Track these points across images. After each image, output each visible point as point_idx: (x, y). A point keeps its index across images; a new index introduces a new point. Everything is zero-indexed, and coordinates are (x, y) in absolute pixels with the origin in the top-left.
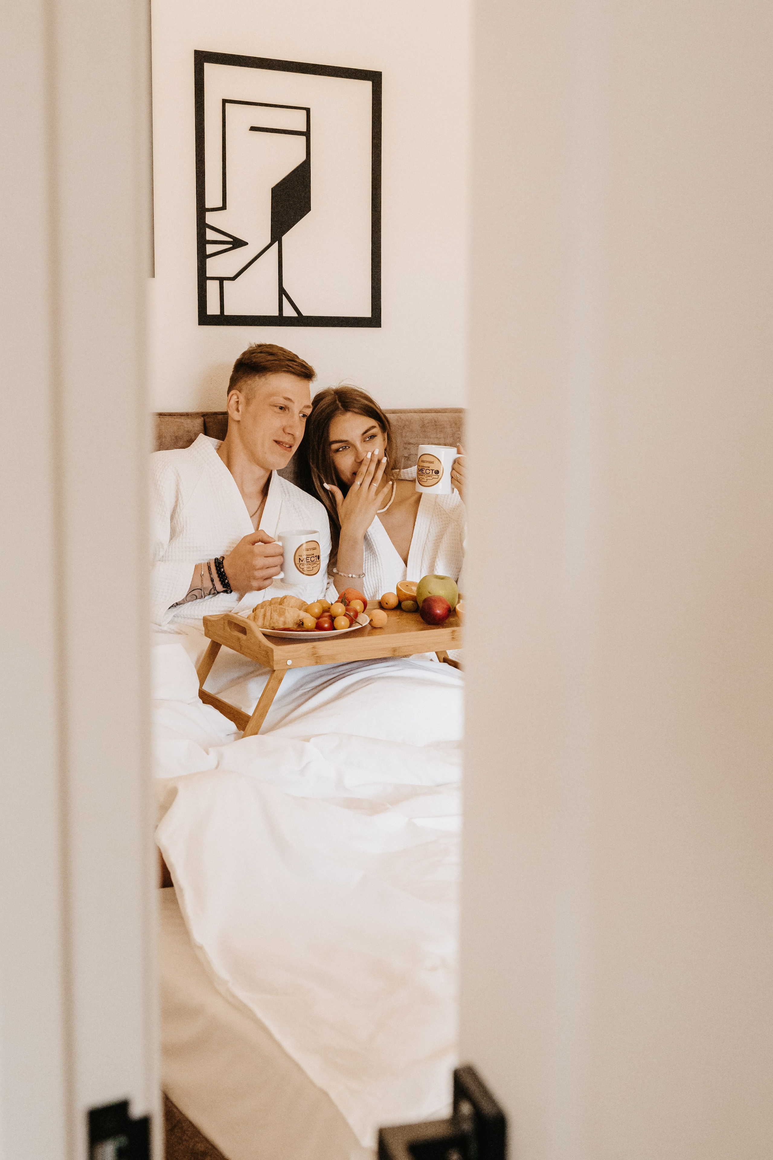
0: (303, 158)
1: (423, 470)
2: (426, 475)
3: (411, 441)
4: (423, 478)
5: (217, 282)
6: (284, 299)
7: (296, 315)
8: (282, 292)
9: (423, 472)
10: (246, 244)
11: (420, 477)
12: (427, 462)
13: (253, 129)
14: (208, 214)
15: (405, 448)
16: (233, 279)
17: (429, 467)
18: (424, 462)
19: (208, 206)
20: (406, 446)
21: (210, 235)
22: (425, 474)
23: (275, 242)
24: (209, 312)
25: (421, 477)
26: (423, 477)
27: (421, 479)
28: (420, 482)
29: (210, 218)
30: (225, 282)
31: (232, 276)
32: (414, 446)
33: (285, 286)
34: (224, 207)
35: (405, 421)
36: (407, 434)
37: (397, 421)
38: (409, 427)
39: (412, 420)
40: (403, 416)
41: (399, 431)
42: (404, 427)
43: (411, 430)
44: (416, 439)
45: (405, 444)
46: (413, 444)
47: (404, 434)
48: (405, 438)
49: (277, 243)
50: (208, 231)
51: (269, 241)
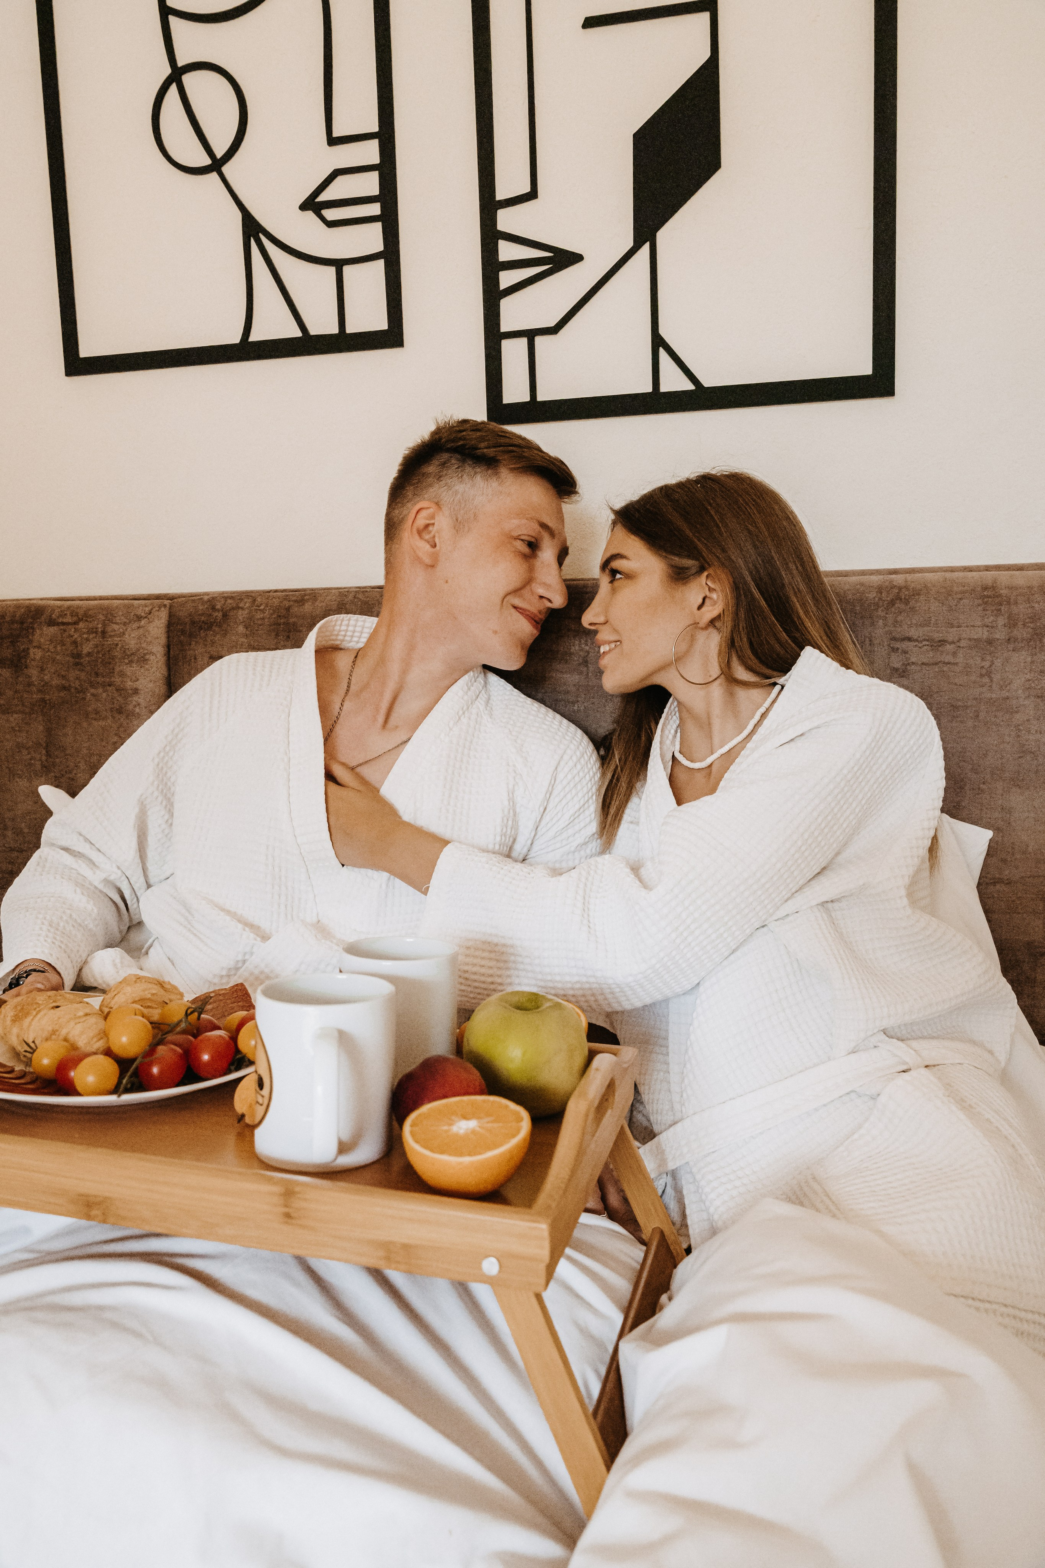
0: (707, 55)
3: (913, 633)
5: (523, 340)
6: (662, 353)
7: (691, 387)
8: (658, 342)
10: (581, 258)
13: (591, 23)
14: (501, 213)
15: (895, 650)
16: (554, 330)
19: (501, 195)
20: (897, 645)
21: (507, 251)
23: (643, 244)
24: (509, 397)
29: (505, 220)
30: (538, 340)
31: (552, 323)
32: (920, 645)
33: (662, 331)
34: (533, 195)
35: (900, 589)
36: (899, 618)
37: (880, 590)
38: (907, 602)
39: (919, 587)
40: (899, 579)
41: (880, 613)
42: (892, 603)
43: (912, 609)
44: (926, 628)
45: (894, 639)
46: (917, 640)
47: (891, 617)
48: (895, 626)
49: (646, 247)
50: (502, 245)
51: (630, 244)
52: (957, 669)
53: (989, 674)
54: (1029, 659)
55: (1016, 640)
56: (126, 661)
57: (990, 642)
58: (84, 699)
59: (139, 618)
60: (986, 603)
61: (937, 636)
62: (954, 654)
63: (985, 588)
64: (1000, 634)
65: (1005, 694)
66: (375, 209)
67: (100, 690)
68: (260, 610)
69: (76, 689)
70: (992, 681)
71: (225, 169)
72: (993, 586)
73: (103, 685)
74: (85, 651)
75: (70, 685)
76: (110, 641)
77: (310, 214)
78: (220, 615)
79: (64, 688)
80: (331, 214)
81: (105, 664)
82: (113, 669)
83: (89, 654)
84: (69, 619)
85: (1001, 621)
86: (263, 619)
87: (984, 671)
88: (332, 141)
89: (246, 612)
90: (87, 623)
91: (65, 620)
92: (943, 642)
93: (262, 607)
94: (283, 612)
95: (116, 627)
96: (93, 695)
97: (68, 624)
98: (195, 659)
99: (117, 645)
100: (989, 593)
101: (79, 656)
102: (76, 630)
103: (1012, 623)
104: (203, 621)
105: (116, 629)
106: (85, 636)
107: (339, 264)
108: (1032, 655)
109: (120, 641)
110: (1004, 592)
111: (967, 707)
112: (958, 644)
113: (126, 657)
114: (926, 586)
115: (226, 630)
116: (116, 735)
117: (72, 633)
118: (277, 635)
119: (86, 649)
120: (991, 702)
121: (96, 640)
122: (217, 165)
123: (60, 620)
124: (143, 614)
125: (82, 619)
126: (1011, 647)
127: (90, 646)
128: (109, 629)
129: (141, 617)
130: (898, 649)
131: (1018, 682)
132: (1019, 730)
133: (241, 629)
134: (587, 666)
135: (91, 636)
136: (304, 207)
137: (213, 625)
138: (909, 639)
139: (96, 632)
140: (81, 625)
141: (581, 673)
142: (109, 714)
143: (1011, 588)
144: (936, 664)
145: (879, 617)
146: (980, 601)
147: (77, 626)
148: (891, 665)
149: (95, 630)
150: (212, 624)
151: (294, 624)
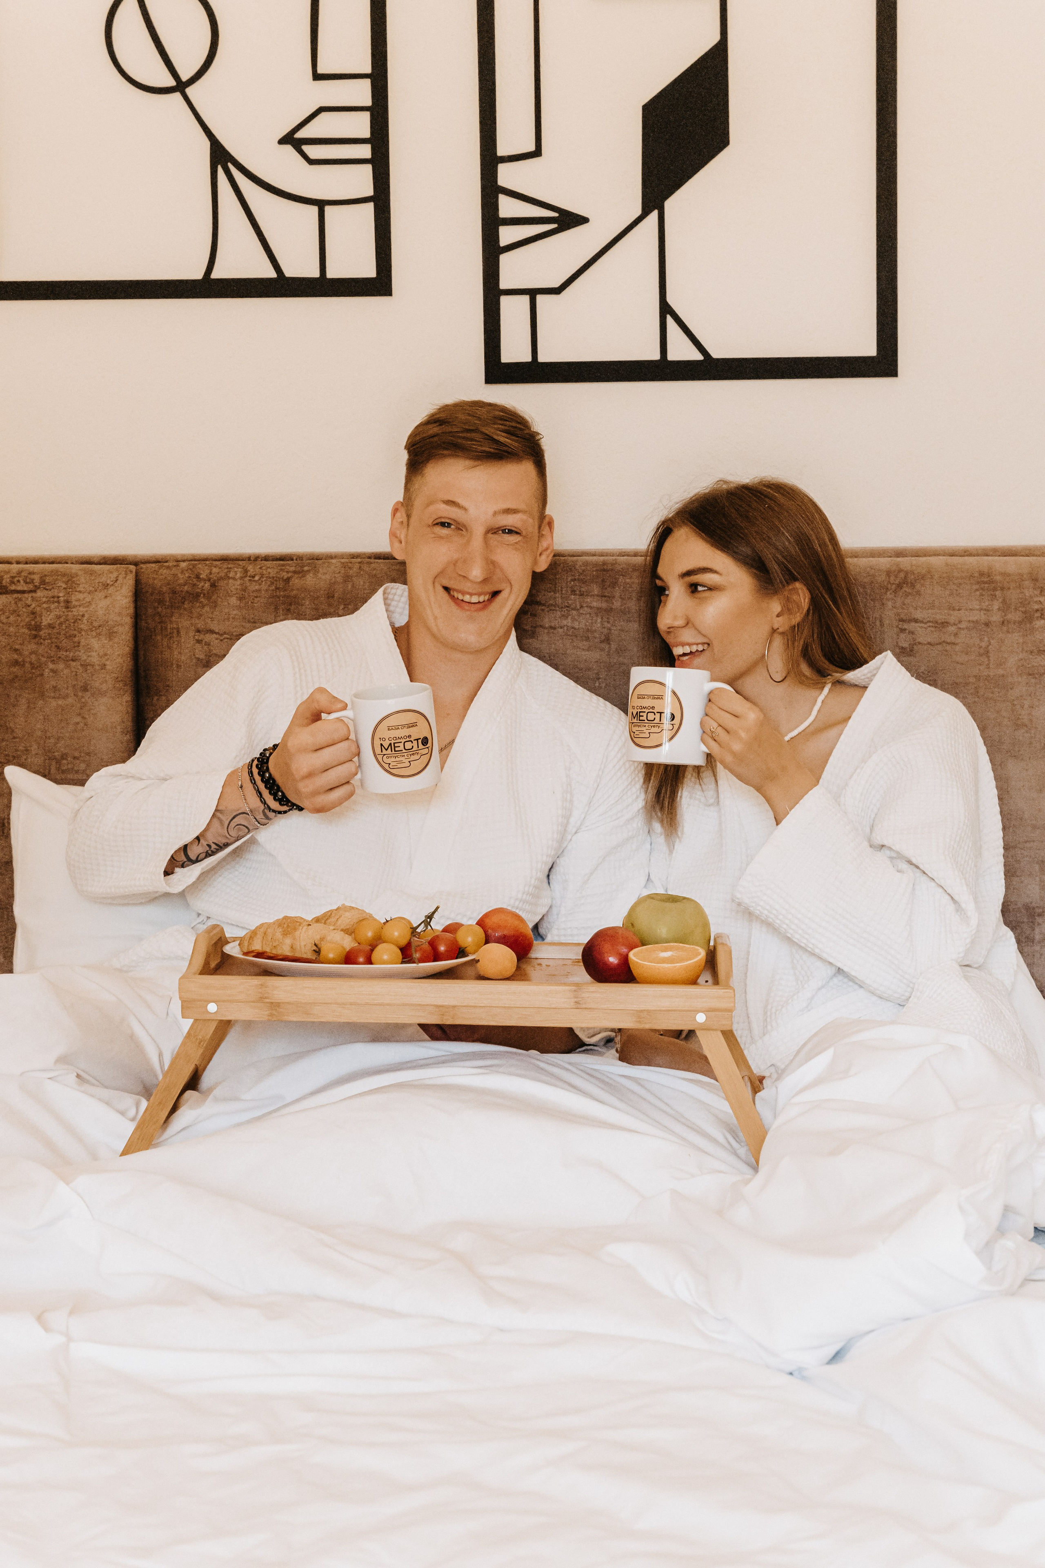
0: (716, 38)
1: (641, 714)
2: (647, 725)
4: (642, 732)
5: (526, 299)
6: (669, 320)
7: (699, 357)
8: (666, 309)
9: (641, 718)
10: (584, 220)
11: (634, 729)
12: (649, 696)
14: (502, 168)
16: (557, 291)
17: (653, 708)
18: (644, 698)
19: (501, 152)
21: (507, 207)
22: (646, 721)
23: (651, 211)
24: (507, 356)
25: (637, 728)
26: (640, 729)
27: (637, 733)
28: (634, 739)
29: (506, 176)
30: (540, 298)
31: (556, 284)
33: (670, 299)
34: (537, 153)
35: (907, 573)
36: (907, 601)
37: (888, 573)
38: (913, 586)
39: (924, 571)
40: (905, 563)
41: (889, 595)
42: (900, 586)
43: (918, 593)
44: (930, 611)
45: (902, 620)
46: (922, 622)
47: (899, 601)
48: (903, 608)
49: (655, 214)
50: (503, 200)
51: (638, 212)
52: (957, 648)
53: (987, 653)
54: (1021, 641)
55: (1009, 622)
56: (94, 634)
57: (987, 624)
58: (42, 675)
59: (106, 586)
60: (983, 589)
61: (940, 617)
62: (956, 635)
63: (982, 574)
64: (996, 618)
65: (1001, 672)
66: (365, 151)
67: (61, 666)
68: (254, 581)
69: (31, 663)
70: (989, 660)
71: (189, 91)
72: (988, 573)
73: (66, 660)
74: (44, 623)
75: (24, 661)
76: (75, 612)
77: (289, 149)
78: (207, 585)
79: (16, 663)
80: (313, 151)
81: (70, 637)
82: (79, 643)
83: (51, 626)
84: (21, 587)
85: (996, 605)
86: (259, 591)
87: (982, 651)
88: (317, 77)
89: (238, 583)
90: (46, 592)
91: (19, 588)
92: (945, 624)
93: (257, 578)
94: (281, 584)
95: (81, 596)
96: (52, 671)
97: (23, 592)
98: (178, 632)
99: (83, 616)
100: (985, 580)
101: (38, 628)
102: (33, 598)
103: (1006, 606)
104: (187, 592)
105: (82, 599)
106: (45, 606)
107: (321, 204)
108: (1023, 636)
109: (87, 611)
110: (998, 578)
111: (967, 684)
112: (959, 626)
113: (94, 629)
114: (929, 572)
115: (215, 602)
116: (79, 714)
117: (29, 602)
118: (276, 609)
119: (47, 619)
120: (987, 678)
121: (58, 610)
122: (181, 87)
123: (13, 587)
124: (108, 582)
125: (39, 588)
126: (1005, 628)
127: (51, 617)
128: (73, 598)
129: (108, 584)
130: (905, 630)
131: (1012, 661)
132: (1014, 705)
133: (234, 601)
134: (609, 644)
135: (53, 606)
136: (282, 141)
137: (200, 596)
138: (916, 621)
139: (58, 602)
140: (39, 594)
141: (602, 650)
142: (70, 691)
143: (1004, 574)
144: (940, 644)
145: (888, 600)
146: (977, 587)
147: (34, 594)
148: (900, 644)
149: (56, 599)
150: (197, 596)
151: (295, 597)
